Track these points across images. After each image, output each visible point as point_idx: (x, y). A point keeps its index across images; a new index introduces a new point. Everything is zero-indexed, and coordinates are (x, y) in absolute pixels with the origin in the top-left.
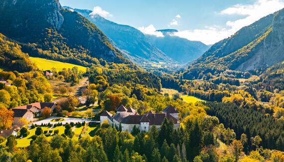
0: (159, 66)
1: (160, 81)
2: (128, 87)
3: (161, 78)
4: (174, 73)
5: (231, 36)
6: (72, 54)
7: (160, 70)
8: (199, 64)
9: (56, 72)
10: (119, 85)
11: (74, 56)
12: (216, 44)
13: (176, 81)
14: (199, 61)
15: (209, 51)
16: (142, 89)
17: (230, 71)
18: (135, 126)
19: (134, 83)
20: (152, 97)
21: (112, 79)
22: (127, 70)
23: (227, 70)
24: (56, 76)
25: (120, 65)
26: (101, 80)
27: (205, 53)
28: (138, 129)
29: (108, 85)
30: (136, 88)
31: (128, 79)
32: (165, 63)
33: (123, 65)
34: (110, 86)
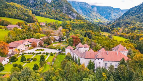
0: (98, 22)
1: (100, 28)
2: (83, 31)
3: (100, 27)
4: (106, 25)
5: (140, 4)
6: (56, 15)
7: (98, 23)
8: (120, 20)
9: (47, 23)
10: (78, 30)
11: (57, 16)
12: (130, 9)
13: (108, 29)
14: (120, 18)
15: (126, 13)
16: (91, 32)
17: (140, 23)
18: (91, 61)
19: (86, 29)
20: (97, 37)
21: (74, 26)
22: (82, 23)
23: (138, 23)
24: (47, 25)
25: (78, 20)
26: (68, 27)
27: (123, 14)
28: (93, 63)
29: (72, 30)
30: (87, 32)
31: (83, 27)
32: (101, 20)
33: (80, 20)
34: (73, 30)
